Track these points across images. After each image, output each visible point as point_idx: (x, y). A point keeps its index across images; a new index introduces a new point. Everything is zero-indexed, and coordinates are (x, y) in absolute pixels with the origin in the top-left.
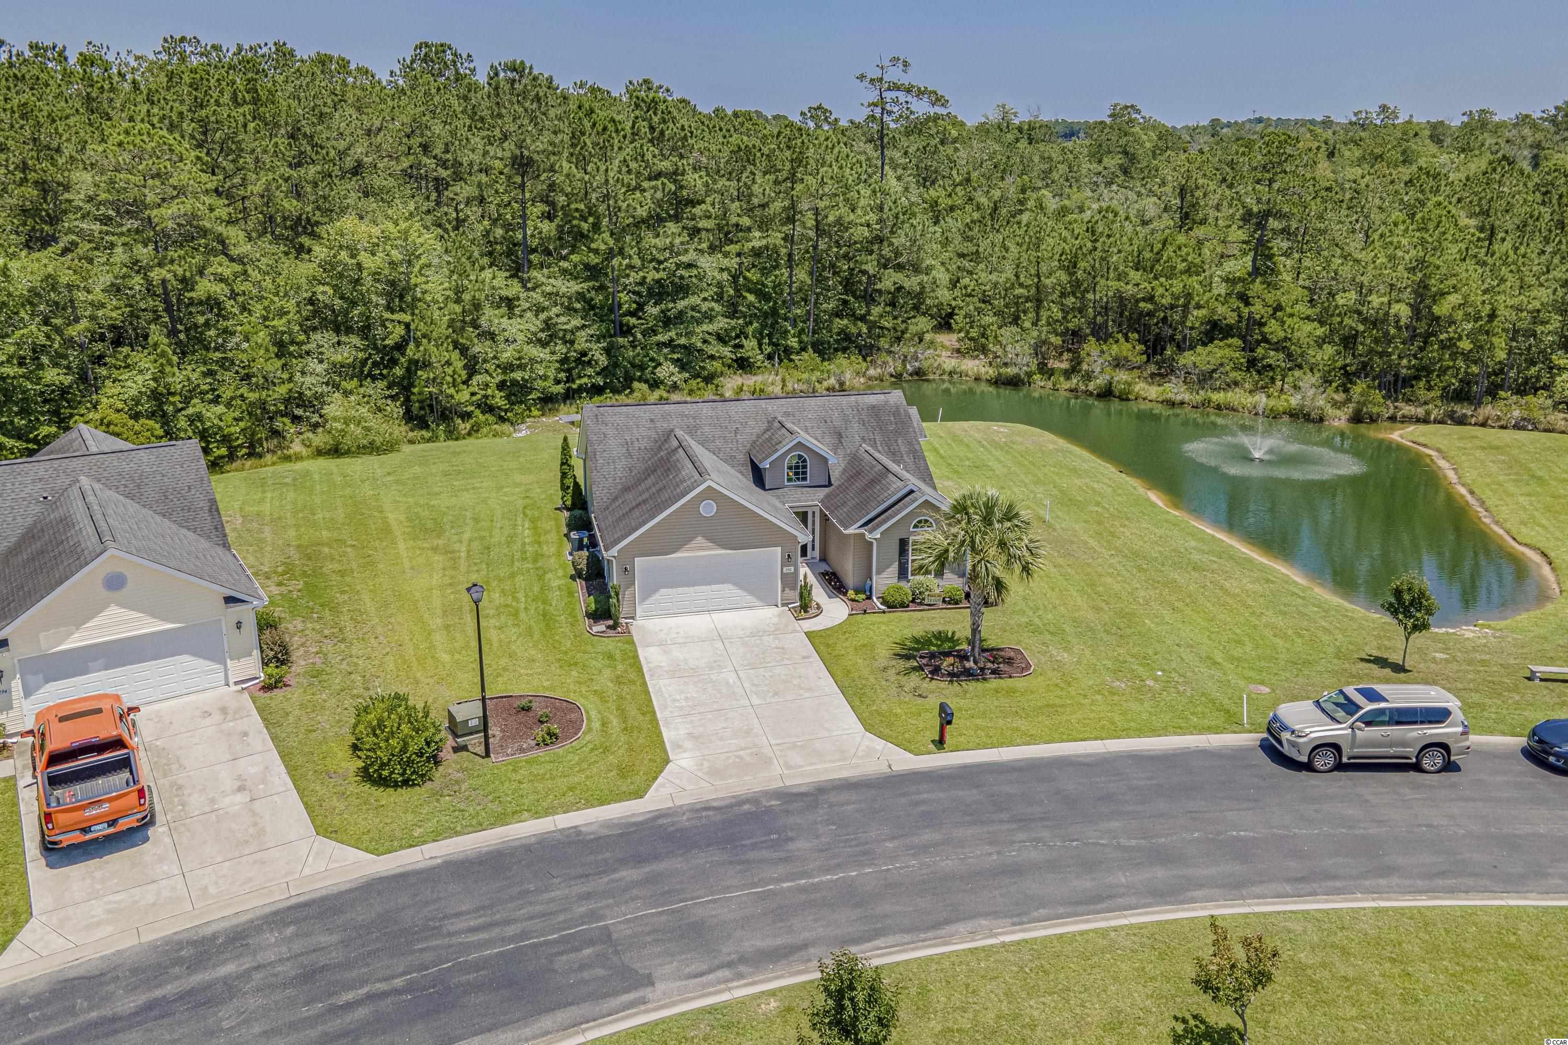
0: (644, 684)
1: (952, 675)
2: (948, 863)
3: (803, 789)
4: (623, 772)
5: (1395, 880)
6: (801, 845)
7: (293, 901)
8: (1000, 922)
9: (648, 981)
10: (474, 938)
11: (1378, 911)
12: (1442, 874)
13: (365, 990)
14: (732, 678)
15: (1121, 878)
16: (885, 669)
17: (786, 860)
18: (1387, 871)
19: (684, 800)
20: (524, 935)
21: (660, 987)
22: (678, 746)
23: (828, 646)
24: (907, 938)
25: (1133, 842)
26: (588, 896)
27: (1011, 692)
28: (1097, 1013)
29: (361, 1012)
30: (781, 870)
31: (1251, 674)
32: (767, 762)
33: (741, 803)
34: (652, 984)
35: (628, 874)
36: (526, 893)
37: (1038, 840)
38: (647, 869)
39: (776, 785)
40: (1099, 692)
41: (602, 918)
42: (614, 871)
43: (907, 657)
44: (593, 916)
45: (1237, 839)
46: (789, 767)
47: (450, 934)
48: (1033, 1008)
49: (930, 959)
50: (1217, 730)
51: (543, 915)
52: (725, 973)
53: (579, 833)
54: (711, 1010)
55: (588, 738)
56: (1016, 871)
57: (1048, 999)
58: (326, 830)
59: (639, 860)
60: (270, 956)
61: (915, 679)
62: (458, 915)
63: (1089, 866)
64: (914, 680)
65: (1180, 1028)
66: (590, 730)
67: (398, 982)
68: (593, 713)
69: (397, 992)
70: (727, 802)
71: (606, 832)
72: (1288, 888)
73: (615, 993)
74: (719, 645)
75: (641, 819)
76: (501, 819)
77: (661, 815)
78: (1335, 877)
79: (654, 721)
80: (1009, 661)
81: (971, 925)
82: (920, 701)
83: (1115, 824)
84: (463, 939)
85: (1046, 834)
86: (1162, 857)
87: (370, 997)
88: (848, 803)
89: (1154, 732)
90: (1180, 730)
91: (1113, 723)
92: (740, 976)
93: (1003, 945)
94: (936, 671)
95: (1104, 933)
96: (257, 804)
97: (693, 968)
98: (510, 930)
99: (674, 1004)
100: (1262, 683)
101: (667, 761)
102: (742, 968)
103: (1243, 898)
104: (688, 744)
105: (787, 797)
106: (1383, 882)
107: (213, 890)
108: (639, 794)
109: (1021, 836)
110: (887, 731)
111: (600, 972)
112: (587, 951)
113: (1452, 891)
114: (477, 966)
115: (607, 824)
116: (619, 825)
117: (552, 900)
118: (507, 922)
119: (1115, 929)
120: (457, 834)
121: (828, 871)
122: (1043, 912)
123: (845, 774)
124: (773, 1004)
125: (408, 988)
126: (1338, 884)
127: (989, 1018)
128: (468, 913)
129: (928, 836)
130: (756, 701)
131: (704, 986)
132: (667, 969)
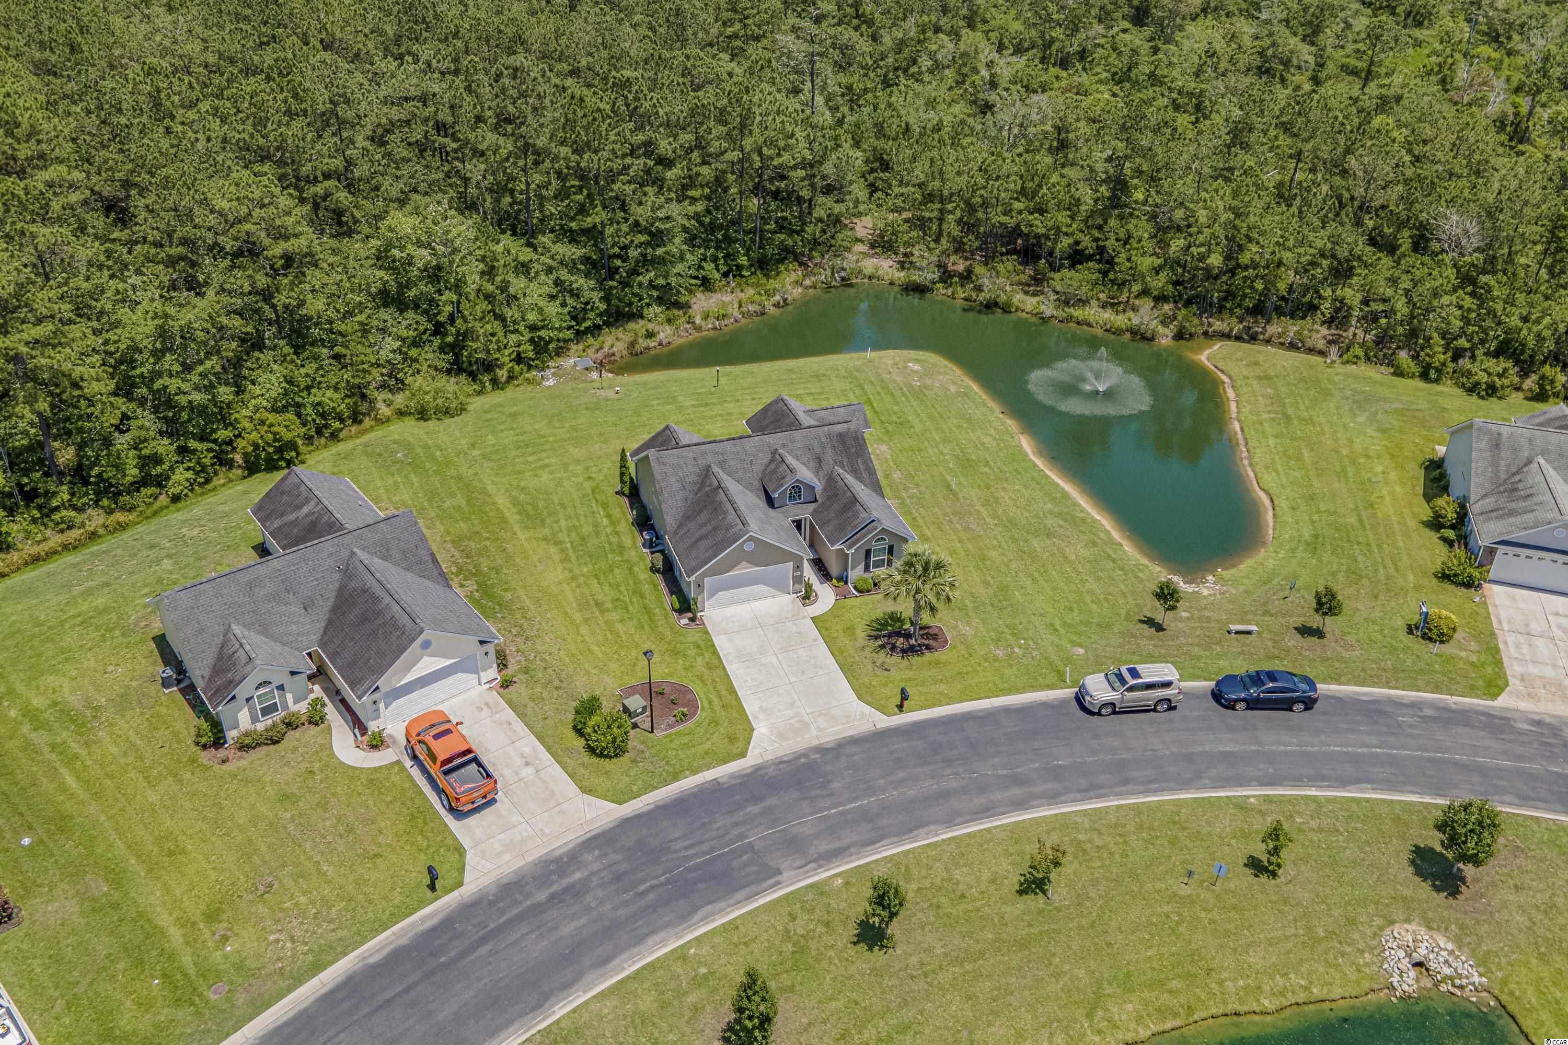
0: (724, 668)
1: (904, 651)
2: (912, 792)
3: (830, 746)
4: (732, 739)
5: (1130, 787)
6: (836, 785)
7: (589, 835)
8: (940, 827)
9: (778, 872)
10: (689, 852)
11: (1119, 807)
12: (1153, 781)
13: (648, 884)
14: (775, 661)
15: (998, 796)
16: (863, 648)
17: (829, 795)
18: (1126, 782)
19: (769, 757)
20: (712, 850)
21: (785, 874)
22: (756, 718)
23: (826, 629)
24: (896, 839)
25: (1005, 772)
26: (736, 825)
27: (937, 663)
28: (986, 875)
29: (651, 896)
30: (828, 802)
31: (1075, 638)
32: (807, 726)
33: (799, 757)
34: (780, 873)
35: (753, 809)
36: (704, 825)
37: (956, 774)
38: (762, 805)
39: (815, 743)
40: (986, 660)
41: (747, 837)
42: (745, 807)
43: (876, 638)
44: (742, 836)
45: (1057, 766)
46: (820, 730)
47: (676, 851)
48: (957, 874)
49: (908, 851)
50: (1051, 687)
51: (719, 837)
52: (812, 865)
53: (719, 783)
54: (812, 886)
55: (704, 714)
56: (946, 795)
57: (964, 869)
58: (587, 790)
59: (756, 799)
60: (595, 867)
61: (882, 654)
62: (676, 840)
63: (982, 789)
64: (882, 657)
65: (1022, 879)
66: (703, 708)
67: (662, 879)
68: (702, 694)
69: (662, 884)
70: (791, 757)
71: (733, 782)
72: (1079, 796)
73: (766, 879)
74: (760, 631)
75: (748, 771)
76: (676, 777)
77: (758, 768)
78: (1101, 787)
79: (737, 698)
80: (935, 637)
81: (926, 829)
82: (886, 673)
83: (995, 761)
84: (683, 853)
85: (961, 770)
86: (1019, 781)
87: (653, 888)
88: (855, 754)
89: (1018, 691)
90: (1033, 688)
91: (995, 684)
92: (821, 866)
93: (943, 841)
94: (893, 648)
95: (988, 830)
96: (541, 773)
97: (798, 863)
98: (705, 847)
99: (794, 883)
100: (1080, 645)
101: (753, 730)
102: (822, 862)
103: (1056, 804)
104: (761, 716)
105: (822, 750)
106: (1124, 788)
107: (547, 831)
108: (743, 755)
109: (948, 771)
110: (870, 699)
111: (754, 868)
112: (745, 858)
113: (1156, 791)
114: (696, 868)
115: (732, 776)
116: (739, 776)
117: (719, 829)
118: (701, 843)
119: (995, 827)
120: (657, 788)
121: (852, 801)
122: (960, 820)
123: (850, 733)
124: (840, 881)
125: (668, 882)
126: (1102, 791)
127: (938, 881)
128: (680, 838)
129: (901, 775)
130: (793, 679)
131: (805, 873)
132: (786, 864)
